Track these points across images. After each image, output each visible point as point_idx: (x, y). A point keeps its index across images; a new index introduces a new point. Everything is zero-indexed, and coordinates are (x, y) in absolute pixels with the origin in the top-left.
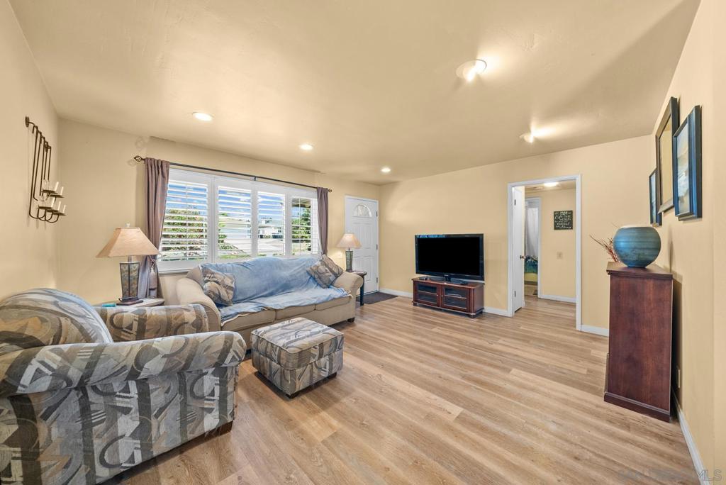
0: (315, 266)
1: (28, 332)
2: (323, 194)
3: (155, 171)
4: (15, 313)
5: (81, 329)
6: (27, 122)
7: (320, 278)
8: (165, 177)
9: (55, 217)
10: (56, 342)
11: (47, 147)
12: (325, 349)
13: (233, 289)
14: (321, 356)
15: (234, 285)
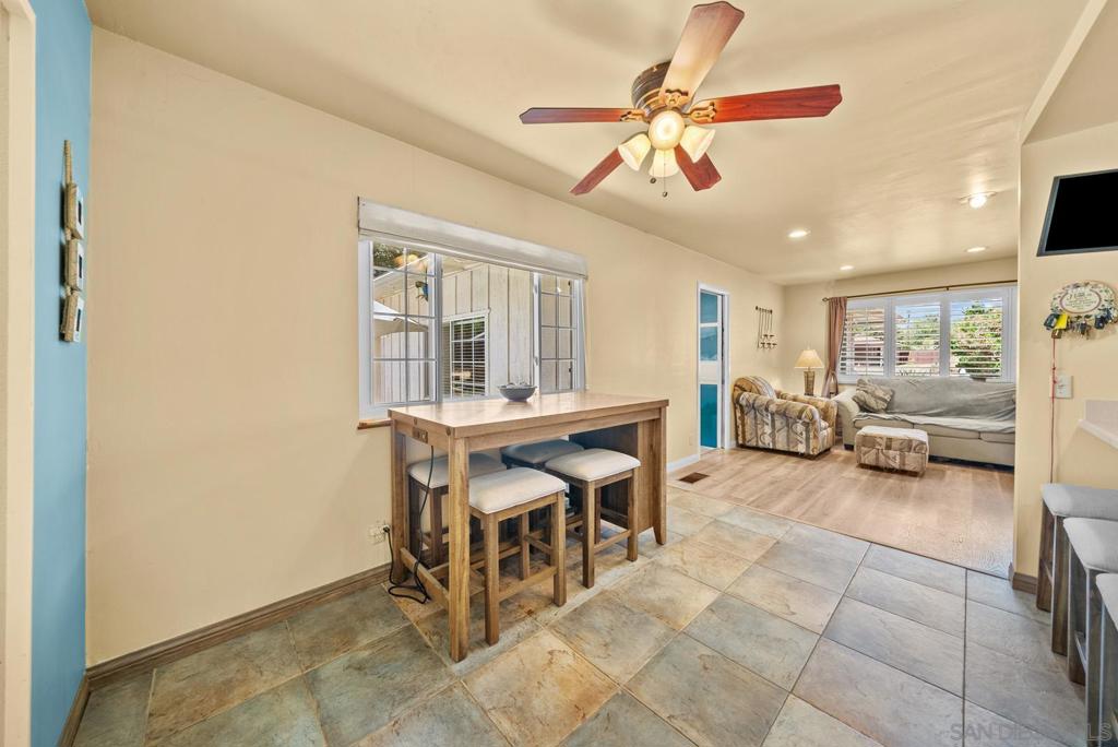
8: (843, 309)
9: (772, 346)
12: (894, 445)
13: (885, 401)
14: (889, 447)
15: (887, 398)
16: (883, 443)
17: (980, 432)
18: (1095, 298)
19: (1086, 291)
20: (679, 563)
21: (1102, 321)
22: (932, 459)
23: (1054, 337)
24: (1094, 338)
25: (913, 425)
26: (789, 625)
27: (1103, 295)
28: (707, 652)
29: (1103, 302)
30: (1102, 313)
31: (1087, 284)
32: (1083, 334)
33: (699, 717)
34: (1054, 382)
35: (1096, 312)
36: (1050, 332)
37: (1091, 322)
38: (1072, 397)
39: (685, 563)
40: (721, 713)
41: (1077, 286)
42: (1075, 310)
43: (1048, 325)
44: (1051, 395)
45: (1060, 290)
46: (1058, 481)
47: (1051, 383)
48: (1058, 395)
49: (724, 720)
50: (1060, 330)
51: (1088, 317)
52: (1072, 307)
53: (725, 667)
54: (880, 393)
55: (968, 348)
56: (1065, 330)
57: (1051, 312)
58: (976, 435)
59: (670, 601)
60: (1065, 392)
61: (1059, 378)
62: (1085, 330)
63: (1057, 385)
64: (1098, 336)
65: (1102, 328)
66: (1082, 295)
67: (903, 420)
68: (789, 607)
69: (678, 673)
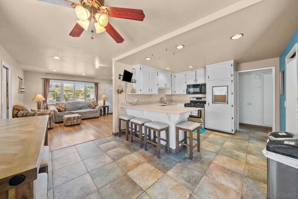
0: (91, 104)
1: (19, 109)
2: (96, 84)
3: (46, 81)
4: (17, 106)
5: (26, 110)
6: (18, 77)
7: (91, 106)
8: (49, 82)
9: (23, 92)
10: (23, 111)
11: (22, 79)
12: (75, 118)
13: (64, 108)
14: (74, 119)
15: (65, 107)
16: (73, 119)
17: (85, 112)
20: (65, 179)
21: (122, 91)
22: (82, 119)
25: (73, 113)
26: (108, 165)
28: (109, 185)
29: (122, 89)
33: (129, 195)
38: (119, 103)
39: (67, 177)
40: (129, 189)
49: (130, 189)
53: (115, 183)
54: (63, 106)
59: (82, 189)
64: (122, 93)
67: (71, 112)
68: (103, 162)
69: (113, 196)
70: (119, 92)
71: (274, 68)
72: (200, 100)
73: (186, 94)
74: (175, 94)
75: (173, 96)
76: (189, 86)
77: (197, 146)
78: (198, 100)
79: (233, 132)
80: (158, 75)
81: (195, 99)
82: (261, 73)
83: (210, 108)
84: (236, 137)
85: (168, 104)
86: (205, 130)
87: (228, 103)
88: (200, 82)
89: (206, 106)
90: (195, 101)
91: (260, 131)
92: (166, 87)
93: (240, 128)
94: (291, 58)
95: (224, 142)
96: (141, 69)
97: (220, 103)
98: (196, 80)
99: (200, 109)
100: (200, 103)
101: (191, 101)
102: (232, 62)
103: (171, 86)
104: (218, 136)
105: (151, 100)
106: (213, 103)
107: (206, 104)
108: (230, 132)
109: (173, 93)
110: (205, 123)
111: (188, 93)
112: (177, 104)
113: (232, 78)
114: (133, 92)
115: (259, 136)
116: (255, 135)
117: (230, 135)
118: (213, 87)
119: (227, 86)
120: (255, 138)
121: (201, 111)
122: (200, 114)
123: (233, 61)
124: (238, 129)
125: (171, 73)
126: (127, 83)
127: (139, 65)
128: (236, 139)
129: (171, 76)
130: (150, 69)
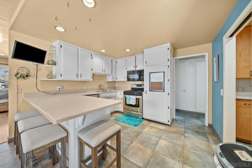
17: (4, 103)
18: (26, 71)
19: (24, 69)
21: (27, 76)
23: (17, 79)
24: (25, 79)
27: (27, 70)
29: (27, 72)
30: (27, 74)
31: (24, 68)
32: (23, 78)
34: (18, 89)
35: (26, 74)
36: (16, 77)
37: (25, 76)
38: (22, 92)
41: (22, 68)
42: (22, 73)
43: (16, 76)
44: (17, 92)
45: (18, 68)
46: (19, 112)
47: (17, 89)
48: (18, 92)
50: (19, 77)
51: (24, 75)
52: (21, 72)
55: (4, 81)
56: (20, 77)
57: (17, 73)
58: (3, 104)
60: (20, 91)
61: (19, 88)
62: (24, 77)
63: (18, 90)
64: (26, 79)
65: (27, 77)
66: (23, 70)
70: (19, 76)
71: (207, 54)
72: (140, 87)
73: (126, 81)
74: (117, 81)
75: (116, 83)
76: (129, 73)
77: (116, 161)
78: (138, 87)
79: (169, 124)
80: (92, 58)
81: (135, 87)
82: (194, 61)
83: (147, 96)
84: (172, 129)
85: (108, 91)
86: (143, 120)
87: (164, 91)
88: (139, 68)
89: (144, 93)
90: (136, 88)
91: (194, 119)
92: (104, 72)
93: (176, 115)
94: (230, 37)
95: (159, 139)
96: (61, 46)
97: (157, 91)
98: (136, 66)
99: (138, 97)
100: (138, 91)
101: (132, 88)
102: (168, 45)
103: (112, 72)
104: (153, 130)
105: (86, 88)
106: (150, 91)
107: (143, 91)
108: (167, 123)
109: (114, 80)
110: (142, 113)
111: (129, 80)
112: (117, 91)
113: (169, 63)
114: (49, 77)
115: (194, 125)
116: (190, 125)
117: (167, 127)
118: (150, 73)
119: (164, 72)
120: (190, 129)
121: (139, 99)
122: (138, 103)
123: (170, 44)
124: (175, 117)
125: (112, 58)
126: (38, 64)
127: (58, 41)
128: (172, 133)
129: (112, 61)
130: (79, 50)
